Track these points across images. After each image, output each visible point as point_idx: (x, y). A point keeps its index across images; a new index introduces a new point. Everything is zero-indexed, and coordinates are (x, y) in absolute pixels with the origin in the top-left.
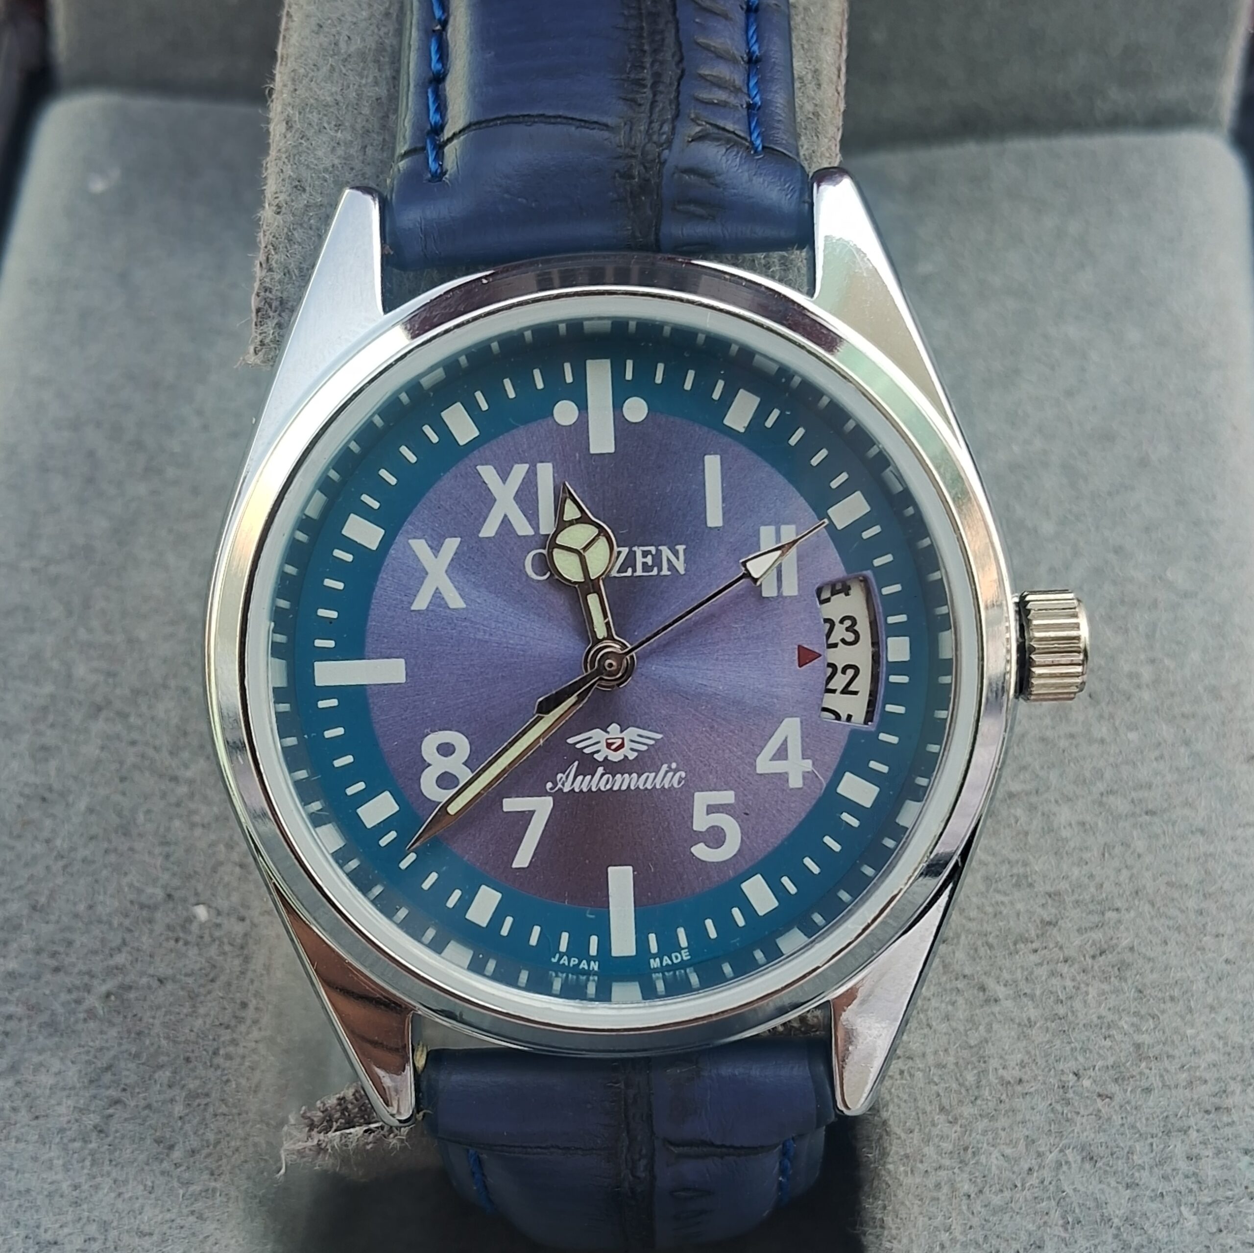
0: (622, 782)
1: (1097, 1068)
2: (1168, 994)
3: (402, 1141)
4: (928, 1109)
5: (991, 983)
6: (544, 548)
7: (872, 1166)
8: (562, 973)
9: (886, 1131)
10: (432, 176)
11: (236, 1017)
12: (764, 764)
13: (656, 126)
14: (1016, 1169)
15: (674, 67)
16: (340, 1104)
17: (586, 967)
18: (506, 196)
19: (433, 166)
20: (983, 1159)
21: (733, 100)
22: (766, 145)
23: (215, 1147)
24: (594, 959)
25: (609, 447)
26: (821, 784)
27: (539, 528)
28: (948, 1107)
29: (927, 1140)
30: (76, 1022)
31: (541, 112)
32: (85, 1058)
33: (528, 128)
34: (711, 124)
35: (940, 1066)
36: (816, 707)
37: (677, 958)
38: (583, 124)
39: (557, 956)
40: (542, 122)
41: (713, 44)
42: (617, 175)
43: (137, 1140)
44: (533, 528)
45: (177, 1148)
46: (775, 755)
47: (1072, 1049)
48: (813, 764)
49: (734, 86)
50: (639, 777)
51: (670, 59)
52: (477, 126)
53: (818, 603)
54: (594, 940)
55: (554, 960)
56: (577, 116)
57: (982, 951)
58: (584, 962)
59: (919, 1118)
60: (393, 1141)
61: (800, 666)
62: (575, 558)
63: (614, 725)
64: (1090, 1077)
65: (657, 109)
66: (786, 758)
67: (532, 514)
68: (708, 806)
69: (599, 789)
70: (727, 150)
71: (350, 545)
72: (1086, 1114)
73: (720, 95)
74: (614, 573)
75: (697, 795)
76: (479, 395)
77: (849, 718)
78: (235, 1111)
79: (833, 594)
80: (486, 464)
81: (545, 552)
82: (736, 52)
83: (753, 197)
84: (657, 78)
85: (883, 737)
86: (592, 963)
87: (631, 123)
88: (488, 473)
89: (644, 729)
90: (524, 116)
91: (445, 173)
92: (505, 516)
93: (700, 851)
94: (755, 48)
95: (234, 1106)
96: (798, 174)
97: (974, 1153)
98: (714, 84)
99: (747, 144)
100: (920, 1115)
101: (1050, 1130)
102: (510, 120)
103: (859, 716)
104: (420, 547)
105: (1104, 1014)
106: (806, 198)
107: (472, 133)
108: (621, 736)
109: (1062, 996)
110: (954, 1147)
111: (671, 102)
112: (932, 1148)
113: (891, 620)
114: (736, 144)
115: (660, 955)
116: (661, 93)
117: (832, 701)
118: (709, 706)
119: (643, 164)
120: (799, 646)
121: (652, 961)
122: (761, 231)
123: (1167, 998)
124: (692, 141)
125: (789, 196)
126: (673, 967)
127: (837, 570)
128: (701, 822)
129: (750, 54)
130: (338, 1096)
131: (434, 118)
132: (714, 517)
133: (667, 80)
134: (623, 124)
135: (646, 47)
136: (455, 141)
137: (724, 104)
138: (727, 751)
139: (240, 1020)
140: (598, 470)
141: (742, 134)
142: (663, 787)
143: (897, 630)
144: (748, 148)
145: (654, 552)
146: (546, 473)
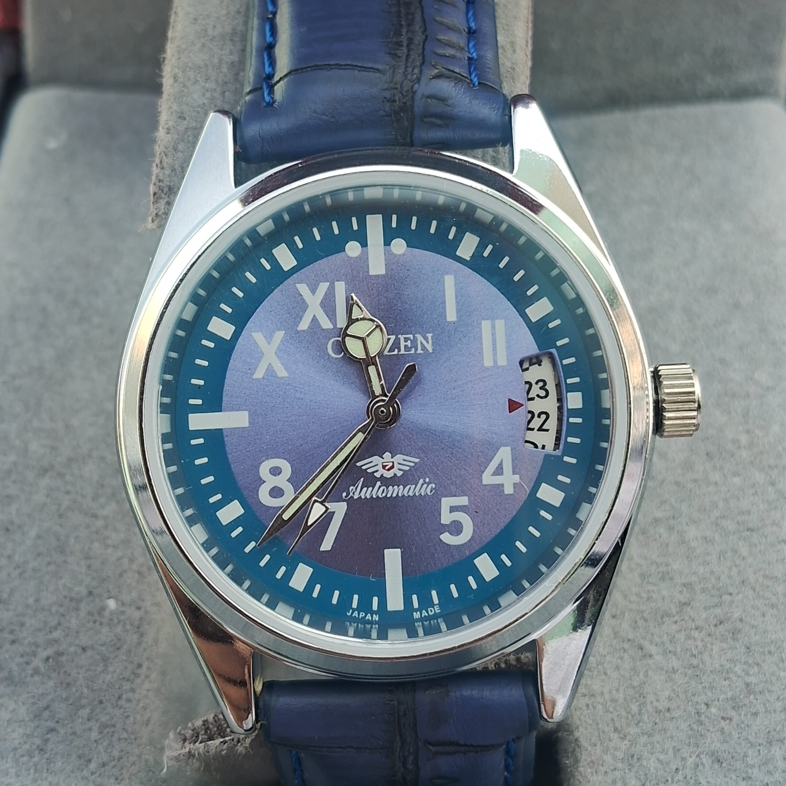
0: (393, 491)
1: (720, 699)
2: (766, 649)
3: (246, 748)
4: (606, 729)
5: (646, 644)
6: (340, 337)
7: (569, 769)
8: (354, 623)
9: (578, 745)
10: (267, 104)
11: (134, 673)
12: (488, 478)
13: (410, 69)
14: (667, 769)
15: (421, 34)
16: (204, 725)
17: (370, 618)
18: (314, 115)
19: (267, 98)
20: (645, 763)
21: (458, 55)
22: (481, 81)
23: (118, 761)
24: (376, 613)
25: (382, 271)
26: (526, 491)
27: (336, 324)
28: (620, 728)
29: (606, 751)
30: (26, 677)
31: (336, 62)
32: (32, 701)
33: (328, 72)
34: (445, 68)
35: (613, 700)
36: (522, 439)
37: (431, 611)
38: (363, 69)
39: (351, 611)
40: (337, 68)
41: (445, 21)
42: (385, 100)
43: (66, 756)
44: (333, 324)
45: (93, 761)
46: (494, 472)
47: (703, 687)
48: (520, 478)
49: (460, 47)
50: (404, 488)
51: (418, 29)
52: (296, 72)
53: (521, 370)
54: (375, 600)
55: (349, 614)
56: (360, 65)
57: (640, 623)
58: (369, 615)
59: (600, 737)
60: (240, 749)
61: (510, 412)
62: (360, 342)
63: (387, 453)
64: (715, 706)
65: (410, 60)
66: (502, 474)
67: (332, 315)
68: (451, 507)
69: (378, 496)
70: (456, 83)
71: (212, 337)
72: (714, 730)
73: (450, 52)
74: (386, 353)
75: (444, 500)
76: (297, 239)
77: (543, 447)
78: (132, 737)
79: (530, 365)
80: (302, 283)
81: (340, 339)
82: (460, 27)
83: (472, 113)
84: (410, 41)
85: (566, 459)
86: (374, 615)
87: (394, 68)
88: (303, 289)
89: (407, 455)
90: (325, 65)
91: (275, 102)
92: (314, 316)
93: (446, 538)
94: (473, 25)
95: (133, 733)
96: (502, 98)
97: (638, 759)
98: (446, 44)
99: (468, 81)
100: (601, 734)
101: (690, 742)
102: (316, 68)
103: (550, 446)
104: (259, 337)
105: (724, 663)
106: (507, 112)
107: (292, 76)
108: (392, 460)
109: (695, 652)
110: (625, 755)
111: (419, 54)
112: (609, 756)
113: (569, 381)
114: (461, 80)
115: (420, 610)
116: (412, 49)
117: (532, 436)
118: (450, 440)
119: (401, 93)
120: (509, 399)
121: (415, 613)
122: (479, 135)
123: (766, 653)
124: (433, 78)
125: (496, 112)
126: (429, 618)
127: (533, 349)
128: (446, 518)
129: (470, 28)
130: (203, 719)
131: (268, 70)
132: (451, 316)
133: (416, 42)
134: (388, 68)
135: (403, 23)
136: (281, 82)
137: (453, 57)
138: (463, 470)
139: (137, 676)
140: (375, 285)
141: (465, 75)
142: (421, 494)
143: (572, 388)
144: (469, 83)
145: (412, 339)
146: (340, 288)
